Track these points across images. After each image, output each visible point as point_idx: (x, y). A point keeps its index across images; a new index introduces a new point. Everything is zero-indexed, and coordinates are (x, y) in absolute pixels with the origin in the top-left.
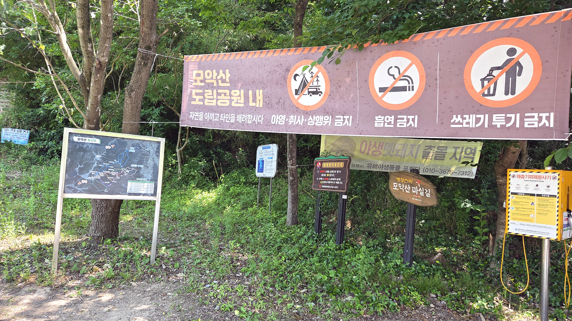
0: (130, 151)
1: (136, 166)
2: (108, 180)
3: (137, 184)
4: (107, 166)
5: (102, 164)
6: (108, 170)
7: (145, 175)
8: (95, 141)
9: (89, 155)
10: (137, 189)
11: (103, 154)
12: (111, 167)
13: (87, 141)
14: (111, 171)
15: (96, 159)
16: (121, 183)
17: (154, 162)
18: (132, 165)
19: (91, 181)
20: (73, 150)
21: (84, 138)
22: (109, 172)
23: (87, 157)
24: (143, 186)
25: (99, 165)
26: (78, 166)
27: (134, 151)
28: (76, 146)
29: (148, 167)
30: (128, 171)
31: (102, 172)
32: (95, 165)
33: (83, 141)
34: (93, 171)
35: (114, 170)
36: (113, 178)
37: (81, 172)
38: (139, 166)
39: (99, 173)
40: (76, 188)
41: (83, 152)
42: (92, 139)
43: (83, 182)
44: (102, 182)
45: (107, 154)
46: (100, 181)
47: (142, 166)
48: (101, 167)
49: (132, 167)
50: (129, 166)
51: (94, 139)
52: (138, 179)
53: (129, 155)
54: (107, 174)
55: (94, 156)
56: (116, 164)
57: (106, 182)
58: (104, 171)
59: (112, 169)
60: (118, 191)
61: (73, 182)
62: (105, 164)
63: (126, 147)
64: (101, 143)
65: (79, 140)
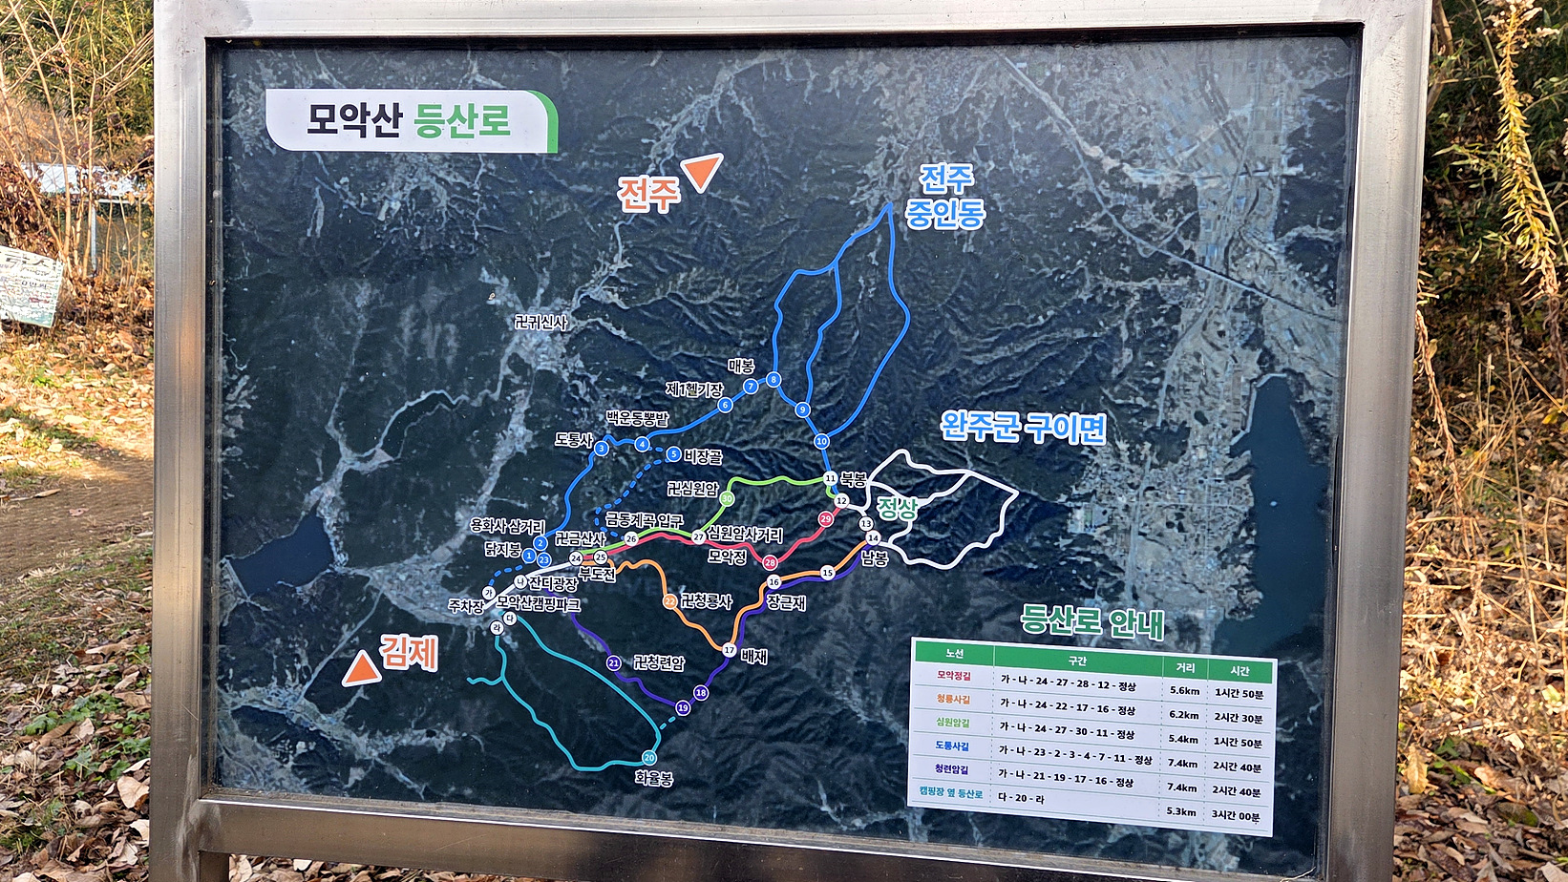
0: (919, 216)
1: (1001, 426)
2: (664, 632)
3: (1033, 692)
4: (643, 444)
5: (595, 425)
6: (659, 503)
7: (1140, 558)
8: (496, 120)
9: (440, 315)
10: (1030, 763)
11: (598, 292)
12: (697, 457)
13: (408, 141)
14: (695, 512)
15: (518, 365)
16: (827, 668)
17: (1267, 360)
18: (958, 425)
19: (484, 639)
20: (271, 267)
21: (374, 98)
22: (671, 524)
23: (417, 346)
24: (1115, 722)
25: (564, 439)
26: (332, 456)
27: (965, 217)
28: (301, 214)
29: (1172, 441)
30: (904, 508)
31: (595, 523)
32: (516, 436)
33: (372, 144)
34: (496, 510)
35: (727, 499)
36: (725, 601)
37: (370, 534)
38: (1045, 425)
39: (567, 537)
40: (330, 725)
41: (375, 273)
42: (462, 97)
43: (405, 652)
44: (601, 666)
45: (634, 283)
46: (579, 649)
47: (1083, 429)
48: (576, 458)
49: (952, 454)
50: (920, 433)
51: (483, 99)
52: (1035, 616)
53: (905, 272)
54: (652, 547)
55: (492, 327)
56: (753, 411)
57: (643, 662)
58: (615, 520)
59: (704, 490)
60: (798, 776)
61: (299, 661)
62: (630, 422)
63: (869, 166)
64: (560, 144)
65: (329, 126)
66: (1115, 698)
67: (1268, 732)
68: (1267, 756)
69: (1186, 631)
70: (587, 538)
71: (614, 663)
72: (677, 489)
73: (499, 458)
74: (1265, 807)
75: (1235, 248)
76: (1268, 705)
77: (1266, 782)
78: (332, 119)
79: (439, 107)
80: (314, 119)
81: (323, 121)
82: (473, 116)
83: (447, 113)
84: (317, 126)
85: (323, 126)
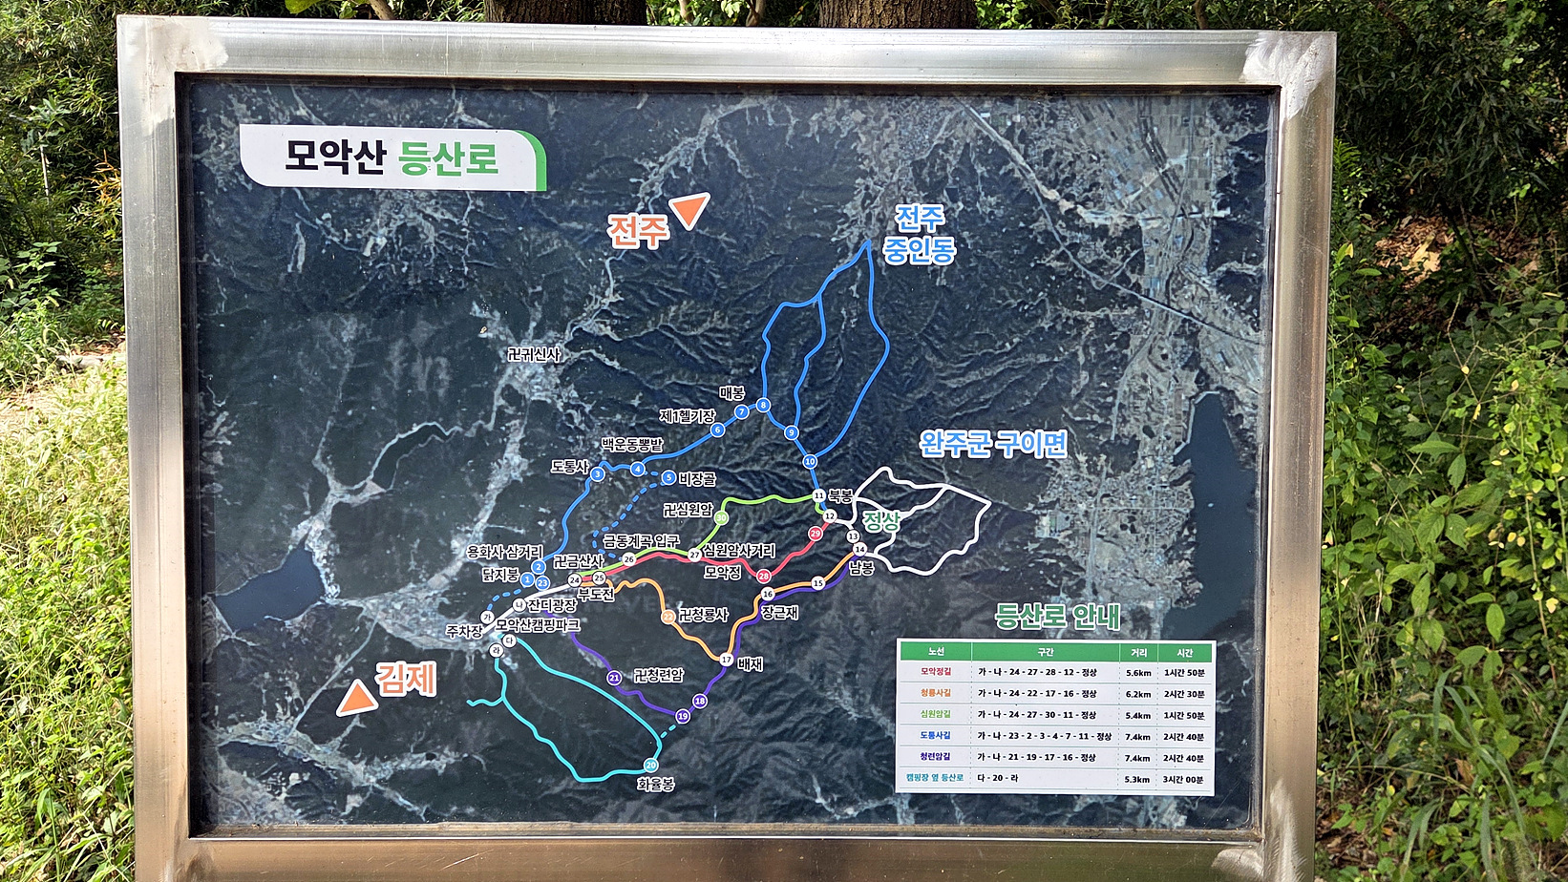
0: (896, 252)
1: (975, 443)
2: (660, 645)
3: (1007, 683)
4: (638, 469)
5: (590, 452)
6: (656, 524)
7: (1099, 558)
8: (483, 157)
9: (430, 348)
10: (1005, 746)
11: (590, 325)
12: (690, 479)
13: (392, 177)
14: (690, 533)
15: (512, 396)
16: (819, 671)
17: (1203, 380)
18: (935, 443)
19: (484, 662)
20: (249, 303)
22: (667, 543)
23: (408, 379)
24: (1079, 703)
25: (560, 467)
26: (320, 490)
27: (938, 253)
28: (282, 250)
29: (1124, 453)
30: (886, 520)
31: (593, 544)
32: (512, 464)
34: (492, 536)
35: (722, 518)
36: (722, 614)
37: (363, 564)
38: (1014, 441)
39: (564, 560)
40: (325, 755)
41: (360, 307)
42: (449, 136)
43: (398, 678)
44: (599, 678)
45: (626, 315)
46: (579, 666)
47: (1047, 444)
48: (572, 484)
49: (932, 469)
50: (899, 449)
51: (468, 138)
52: (1008, 614)
53: (884, 303)
54: (648, 567)
55: (486, 360)
56: (744, 435)
57: (642, 676)
58: (611, 541)
59: (700, 511)
60: (794, 773)
61: (290, 694)
62: (625, 449)
63: (849, 205)
64: (549, 183)
65: (308, 162)
66: (1079, 683)
67: (1209, 705)
68: (1208, 727)
69: (1140, 620)
70: (585, 560)
71: (614, 677)
72: (673, 510)
73: (495, 486)
74: (1207, 770)
75: (1175, 281)
76: (1209, 682)
77: (1208, 749)
78: (311, 155)
79: (425, 145)
80: (292, 154)
81: (302, 157)
82: (459, 154)
83: (433, 150)
84: (296, 162)
85: (302, 162)
